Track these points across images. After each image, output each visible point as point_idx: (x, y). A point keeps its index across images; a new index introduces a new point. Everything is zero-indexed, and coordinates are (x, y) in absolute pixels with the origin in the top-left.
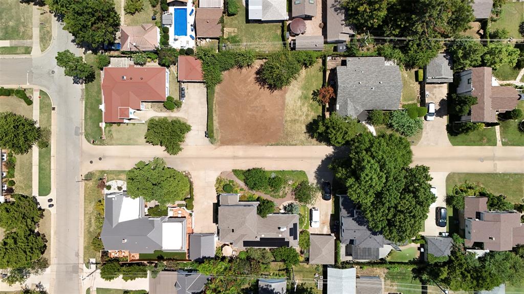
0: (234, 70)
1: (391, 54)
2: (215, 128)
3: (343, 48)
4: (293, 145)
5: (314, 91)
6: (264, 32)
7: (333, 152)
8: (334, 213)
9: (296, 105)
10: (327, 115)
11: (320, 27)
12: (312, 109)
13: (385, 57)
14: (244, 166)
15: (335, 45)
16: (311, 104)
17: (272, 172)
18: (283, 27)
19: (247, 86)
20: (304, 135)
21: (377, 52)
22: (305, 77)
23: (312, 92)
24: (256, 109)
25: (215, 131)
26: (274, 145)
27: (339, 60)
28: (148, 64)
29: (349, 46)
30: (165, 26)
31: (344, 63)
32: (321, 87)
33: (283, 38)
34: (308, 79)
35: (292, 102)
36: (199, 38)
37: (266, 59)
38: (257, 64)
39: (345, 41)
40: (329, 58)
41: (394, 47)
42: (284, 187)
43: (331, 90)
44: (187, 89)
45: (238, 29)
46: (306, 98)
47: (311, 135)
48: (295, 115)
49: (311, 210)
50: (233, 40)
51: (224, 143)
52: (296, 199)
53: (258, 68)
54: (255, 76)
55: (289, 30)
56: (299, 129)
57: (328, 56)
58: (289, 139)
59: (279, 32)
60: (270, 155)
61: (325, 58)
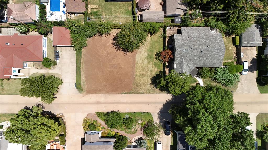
0: (97, 37)
1: (215, 25)
2: (82, 81)
3: (178, 20)
4: (142, 93)
5: (157, 53)
6: (119, 8)
7: (172, 98)
8: (173, 145)
9: (144, 64)
10: (167, 70)
11: (161, 4)
12: (156, 66)
13: (210, 27)
14: (105, 109)
15: (172, 18)
16: (155, 62)
17: (126, 113)
18: (133, 5)
19: (106, 49)
20: (150, 86)
21: (204, 23)
22: (150, 42)
23: (155, 53)
24: (114, 66)
25: (82, 84)
26: (127, 93)
27: (176, 29)
28: (30, 33)
29: (183, 18)
30: (43, 4)
31: (179, 32)
32: (162, 50)
33: (133, 13)
34: (152, 44)
35: (141, 61)
36: (69, 13)
37: (120, 29)
38: (114, 33)
39: (180, 15)
40: (168, 28)
41: (218, 20)
42: (135, 125)
43: (170, 52)
44: (61, 51)
45: (99, 6)
46: (151, 58)
47: (155, 86)
48: (143, 71)
49: (155, 143)
50: (96, 14)
51: (90, 92)
52: (144, 134)
53: (115, 35)
54: (112, 41)
55: (137, 6)
56: (146, 81)
57: (167, 27)
58: (138, 89)
59: (130, 8)
60: (124, 101)
61: (165, 28)
